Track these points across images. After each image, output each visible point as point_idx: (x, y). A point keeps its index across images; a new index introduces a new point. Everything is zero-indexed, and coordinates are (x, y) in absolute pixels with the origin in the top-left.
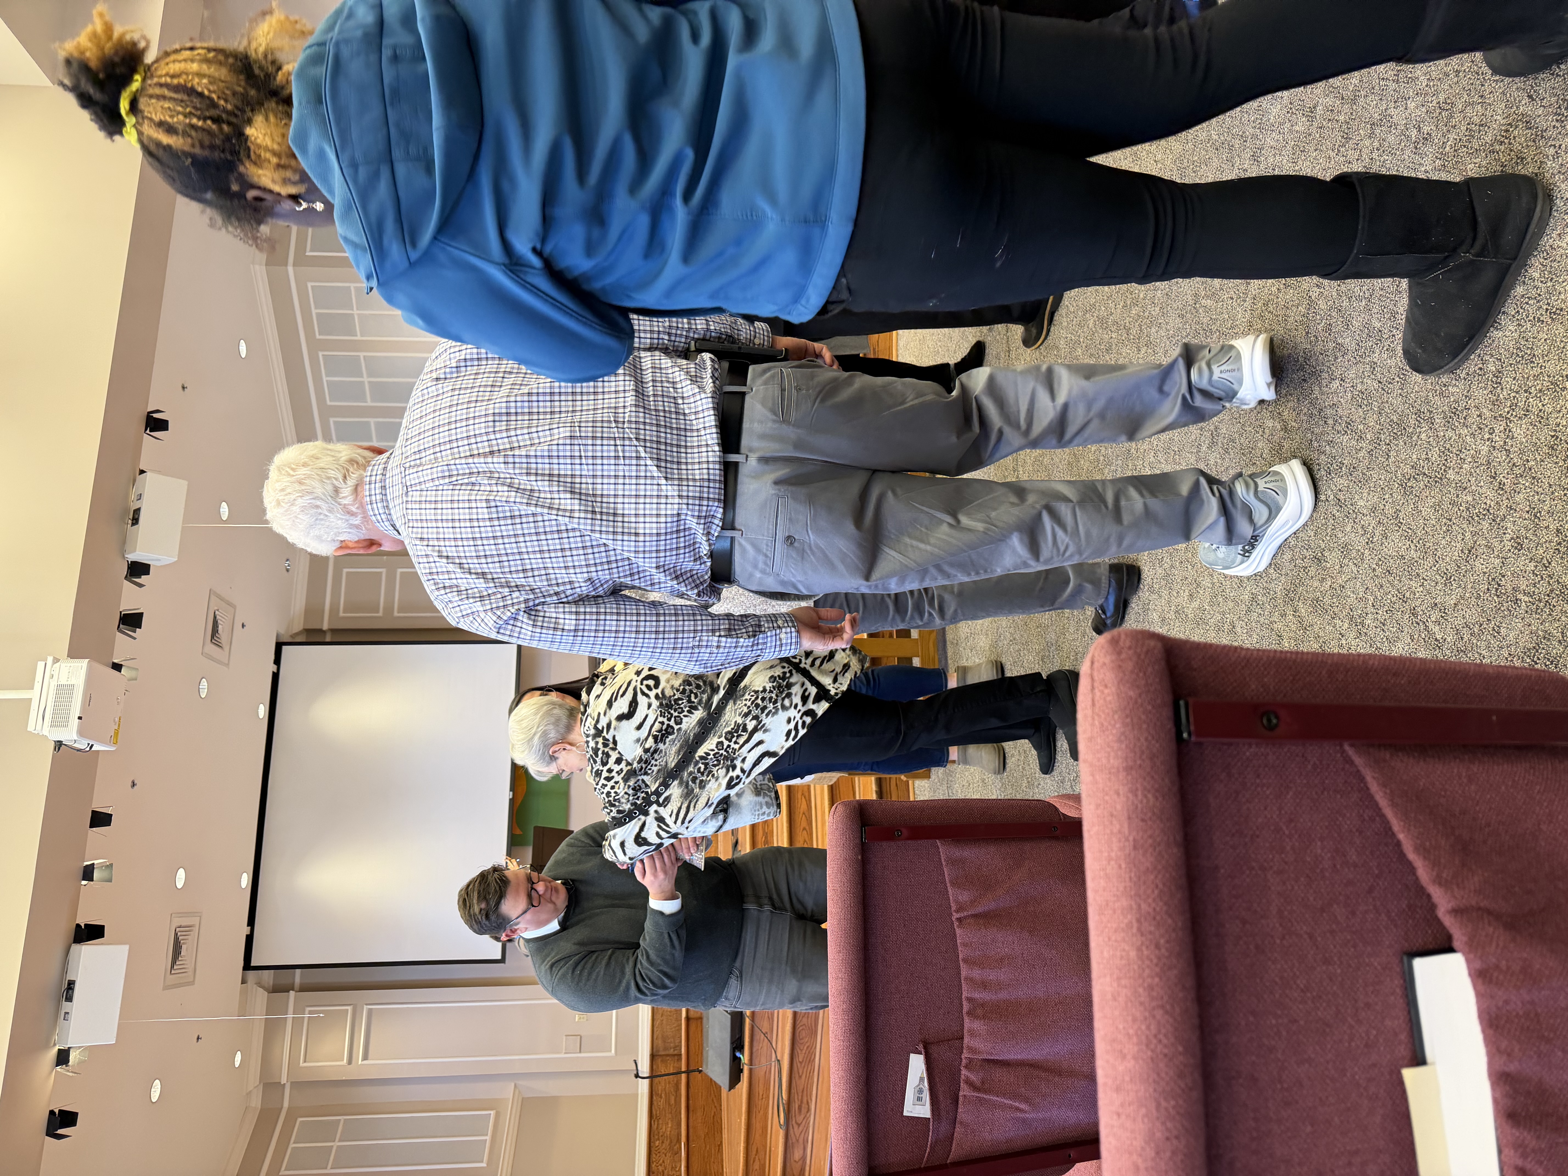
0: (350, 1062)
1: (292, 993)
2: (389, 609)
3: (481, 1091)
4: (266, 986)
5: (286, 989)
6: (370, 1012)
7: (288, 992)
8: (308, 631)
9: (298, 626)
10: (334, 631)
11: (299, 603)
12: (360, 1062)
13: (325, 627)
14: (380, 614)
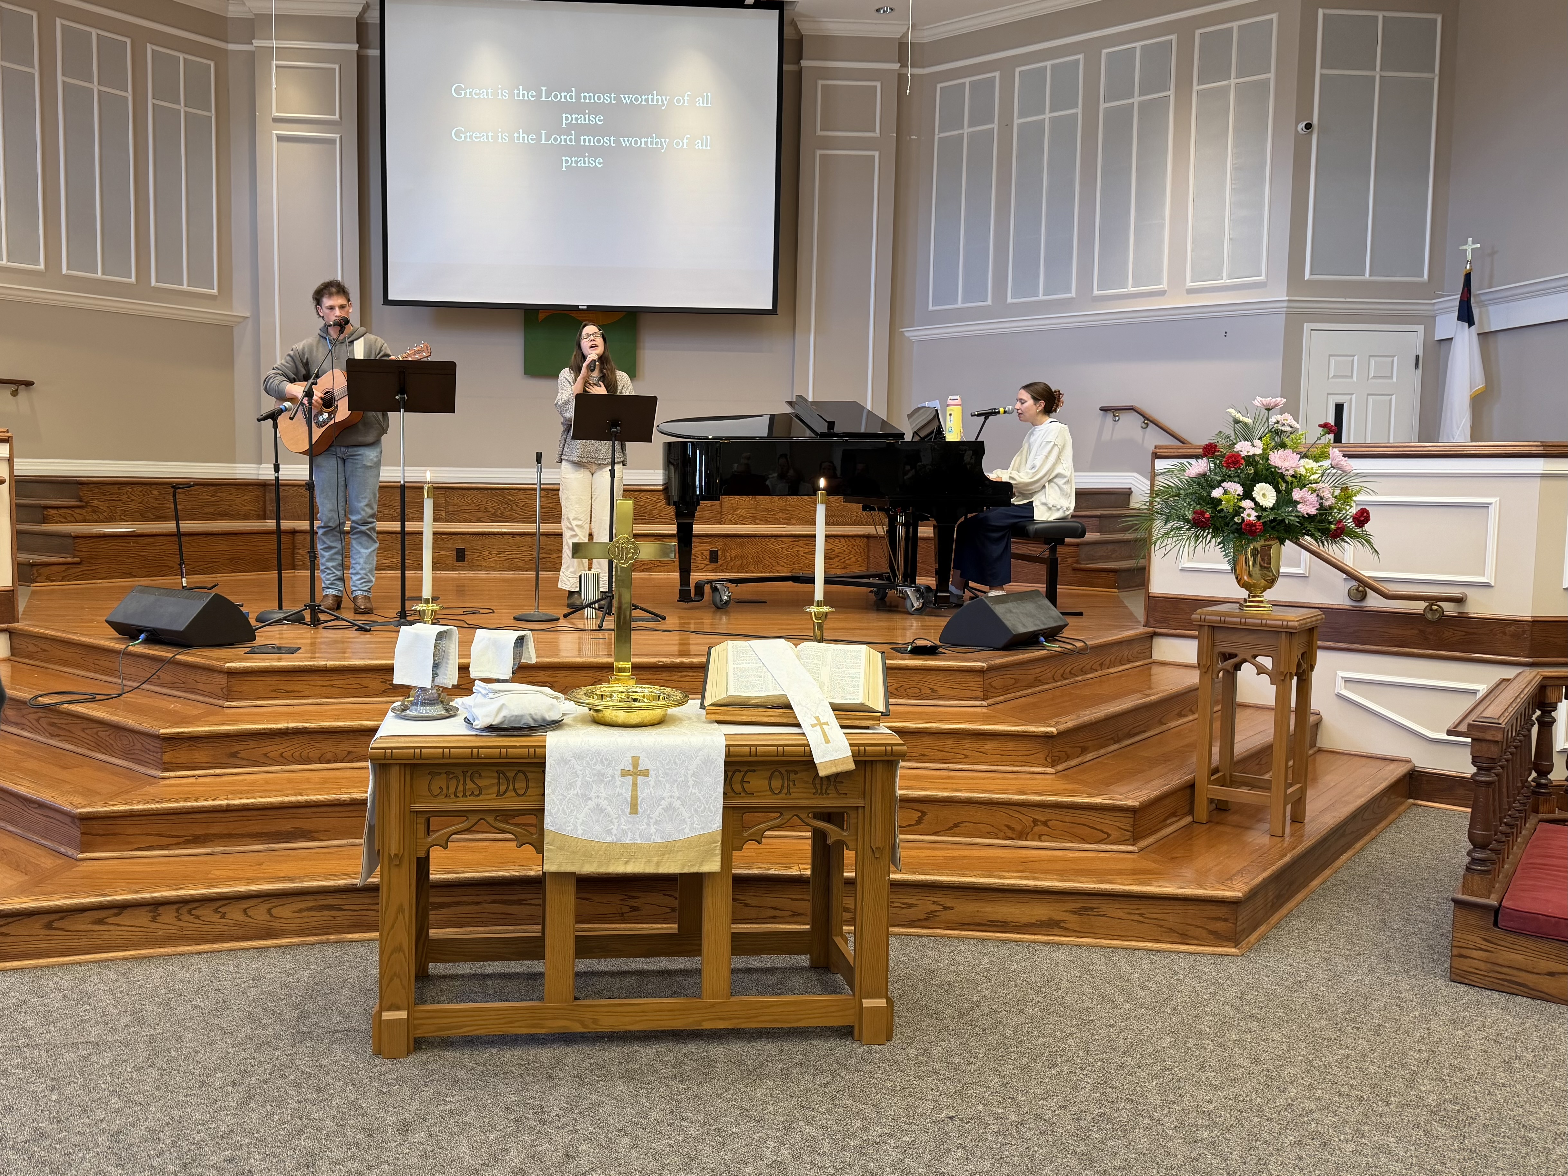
0: (276, 120)
1: (356, 47)
2: (826, 143)
3: (241, 277)
4: (366, 15)
5: (361, 39)
6: (332, 142)
7: (357, 43)
8: (799, 41)
9: (806, 28)
10: (799, 74)
11: (836, 27)
12: (275, 132)
13: (803, 63)
14: (819, 133)
